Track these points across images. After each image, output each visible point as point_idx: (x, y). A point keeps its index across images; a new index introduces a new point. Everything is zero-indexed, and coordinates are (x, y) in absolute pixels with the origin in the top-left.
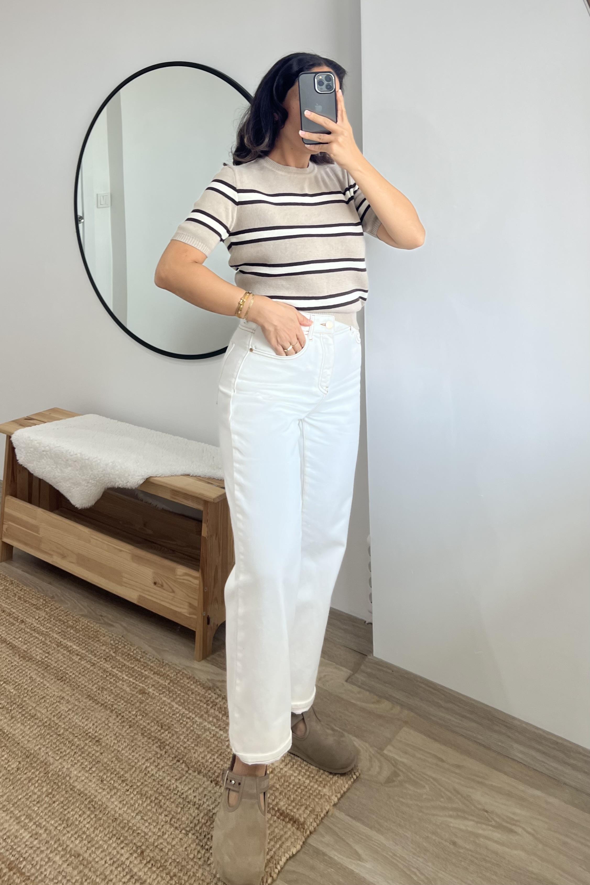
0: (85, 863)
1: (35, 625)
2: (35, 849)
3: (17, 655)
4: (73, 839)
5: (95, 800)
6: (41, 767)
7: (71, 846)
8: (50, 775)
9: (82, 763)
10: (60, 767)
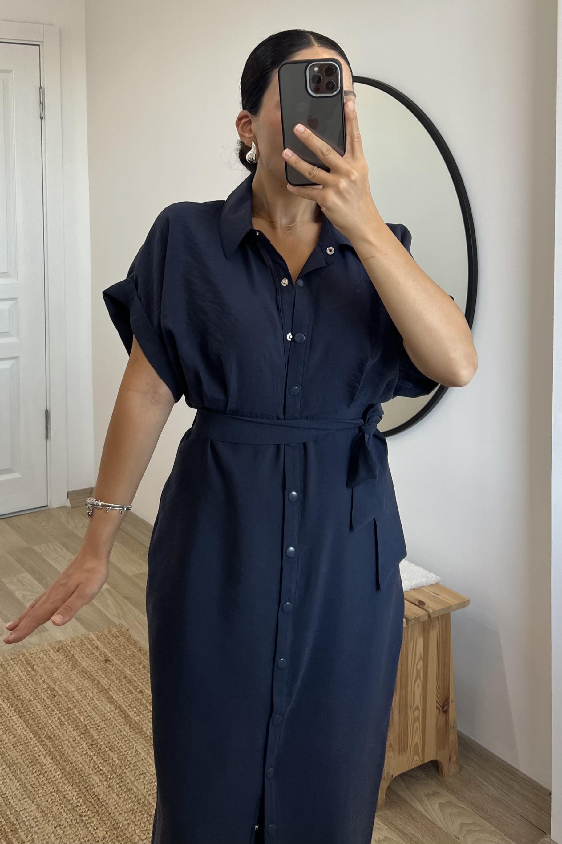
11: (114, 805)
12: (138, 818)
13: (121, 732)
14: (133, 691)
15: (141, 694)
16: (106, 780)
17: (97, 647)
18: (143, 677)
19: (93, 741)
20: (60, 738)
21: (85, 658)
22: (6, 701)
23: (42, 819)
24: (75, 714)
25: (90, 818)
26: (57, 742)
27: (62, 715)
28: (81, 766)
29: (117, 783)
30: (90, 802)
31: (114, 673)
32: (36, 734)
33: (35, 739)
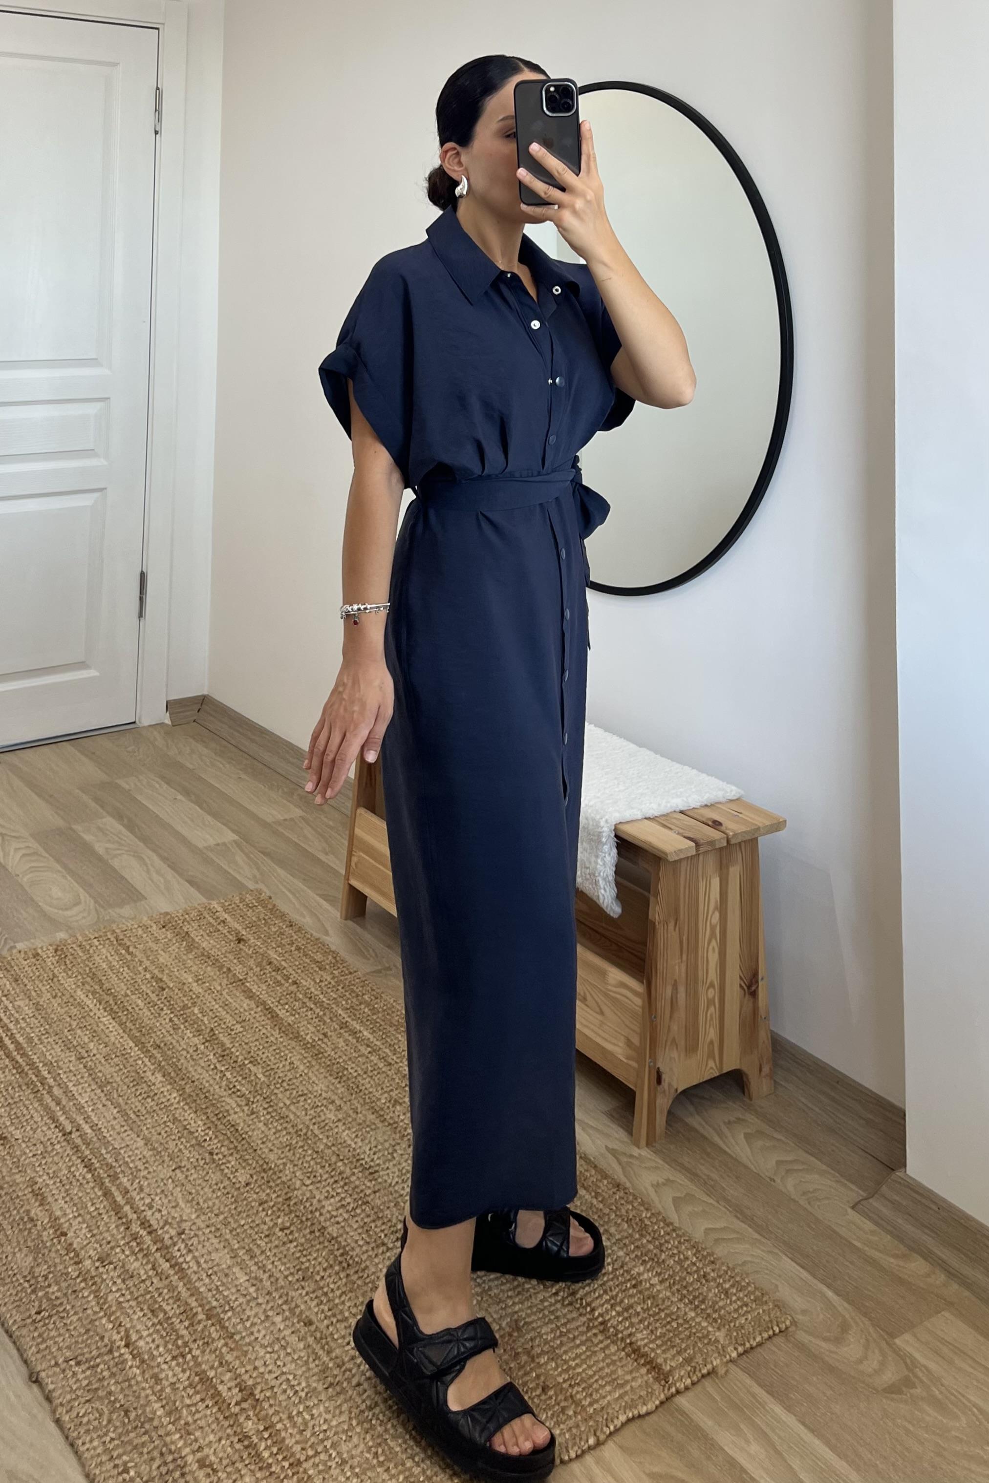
0: (318, 1335)
1: (313, 990)
2: (248, 1297)
3: (277, 1028)
4: (306, 1298)
5: (351, 1253)
6: (280, 1190)
7: (303, 1307)
8: (292, 1203)
9: (343, 1199)
10: (308, 1195)
11: (261, 1139)
12: (298, 1156)
13: (267, 1037)
14: (283, 981)
15: (295, 986)
16: (247, 1105)
17: (224, 922)
18: (297, 963)
19: (224, 1051)
20: (173, 1047)
21: (205, 936)
22: (91, 997)
23: (153, 1159)
24: (194, 1014)
25: (224, 1156)
26: (170, 1053)
27: (176, 1016)
28: (207, 1085)
29: (265, 1109)
30: (225, 1134)
31: (252, 957)
32: (138, 1042)
33: (137, 1049)
